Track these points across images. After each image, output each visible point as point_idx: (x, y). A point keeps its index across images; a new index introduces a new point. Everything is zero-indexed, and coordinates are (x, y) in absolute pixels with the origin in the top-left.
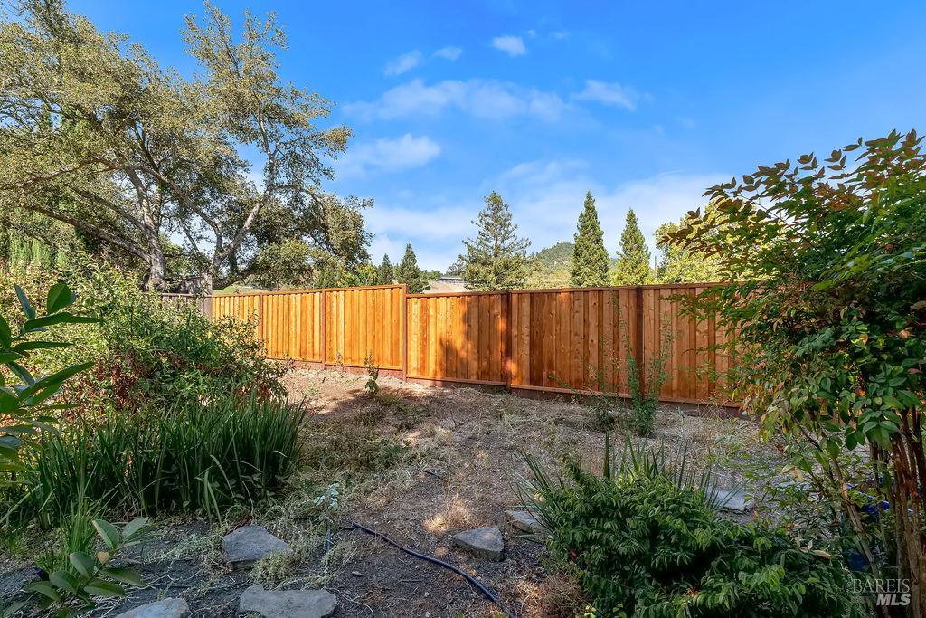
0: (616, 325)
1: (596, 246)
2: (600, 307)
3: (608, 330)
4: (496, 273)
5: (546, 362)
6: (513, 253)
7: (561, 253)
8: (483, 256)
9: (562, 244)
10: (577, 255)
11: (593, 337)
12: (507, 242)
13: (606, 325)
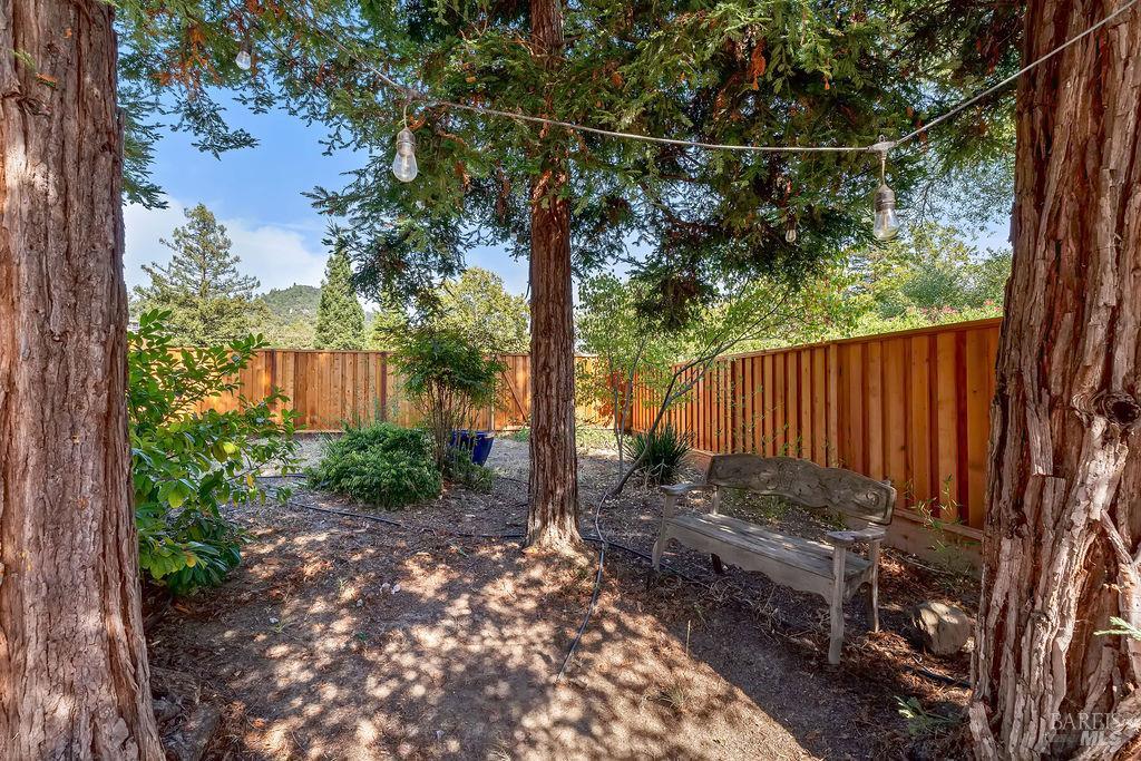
0: (367, 379)
1: (349, 299)
2: (355, 365)
3: (361, 383)
4: (203, 318)
5: (308, 410)
6: (232, 295)
7: (299, 299)
8: (181, 294)
9: (300, 286)
10: (324, 306)
11: (349, 388)
12: (223, 278)
13: (359, 379)
